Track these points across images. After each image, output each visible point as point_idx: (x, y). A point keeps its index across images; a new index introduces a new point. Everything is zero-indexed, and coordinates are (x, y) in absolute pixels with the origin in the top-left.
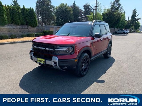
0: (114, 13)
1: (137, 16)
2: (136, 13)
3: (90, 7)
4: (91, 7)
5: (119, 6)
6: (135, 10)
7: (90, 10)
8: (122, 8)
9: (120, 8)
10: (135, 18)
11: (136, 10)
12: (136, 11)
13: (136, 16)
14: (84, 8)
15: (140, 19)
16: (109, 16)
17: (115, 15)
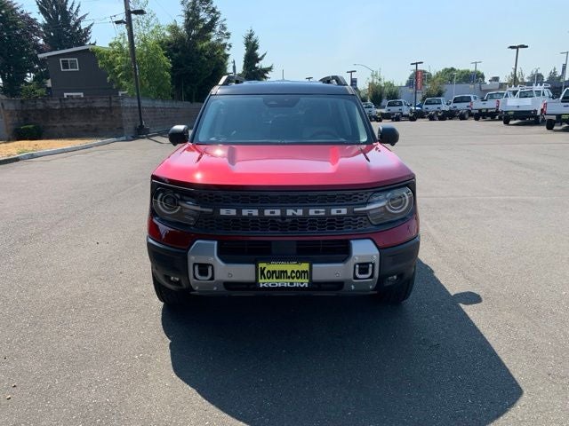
0: (195, 45)
1: (261, 59)
2: (257, 48)
3: (69, 6)
4: (75, 9)
5: (214, 20)
6: (250, 36)
7: (72, 23)
8: (224, 28)
9: (217, 28)
10: (257, 65)
11: (254, 37)
12: (256, 41)
13: (258, 60)
14: (41, 9)
15: (270, 69)
16: (180, 53)
17: (203, 50)
